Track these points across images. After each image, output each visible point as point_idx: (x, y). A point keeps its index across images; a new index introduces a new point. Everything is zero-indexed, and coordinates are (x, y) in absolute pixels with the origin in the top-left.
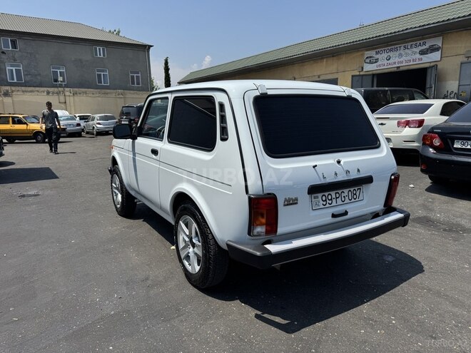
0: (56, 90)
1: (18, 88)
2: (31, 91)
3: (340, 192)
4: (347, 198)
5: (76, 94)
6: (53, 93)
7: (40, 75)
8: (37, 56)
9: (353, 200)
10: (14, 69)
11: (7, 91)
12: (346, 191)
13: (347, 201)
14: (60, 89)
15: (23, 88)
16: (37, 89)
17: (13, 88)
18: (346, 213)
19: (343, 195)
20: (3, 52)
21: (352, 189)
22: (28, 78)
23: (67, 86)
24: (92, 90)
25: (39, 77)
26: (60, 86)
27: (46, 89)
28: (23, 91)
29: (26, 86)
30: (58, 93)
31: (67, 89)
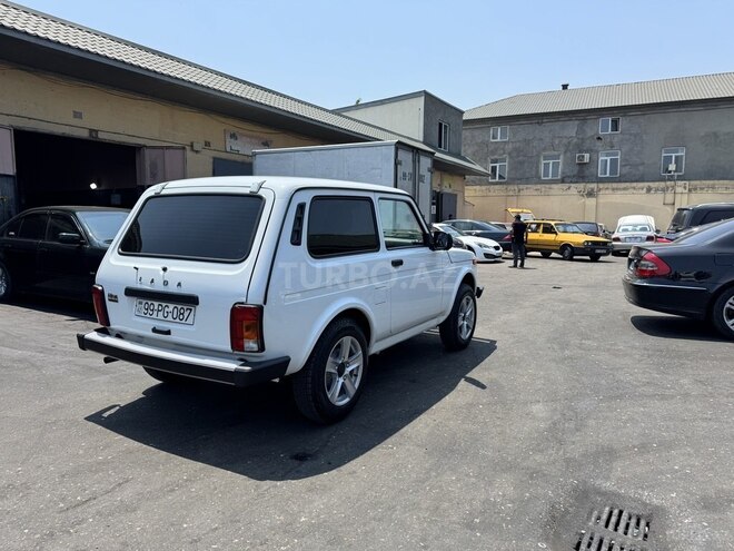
0: (662, 184)
1: (606, 185)
2: (625, 189)
3: (164, 305)
4: (170, 315)
5: (695, 189)
6: (657, 190)
7: (643, 164)
8: (644, 137)
9: (178, 320)
10: (609, 159)
11: (593, 190)
12: (171, 306)
13: (170, 318)
14: (668, 183)
15: (615, 185)
16: (635, 184)
17: (601, 186)
18: (168, 333)
19: (166, 309)
20: (599, 138)
21: (179, 307)
22: (626, 170)
23: (680, 178)
24: (726, 182)
25: (641, 168)
26: (671, 179)
27: (646, 184)
28: (613, 189)
29: (620, 182)
30: (664, 190)
31: (680, 183)
